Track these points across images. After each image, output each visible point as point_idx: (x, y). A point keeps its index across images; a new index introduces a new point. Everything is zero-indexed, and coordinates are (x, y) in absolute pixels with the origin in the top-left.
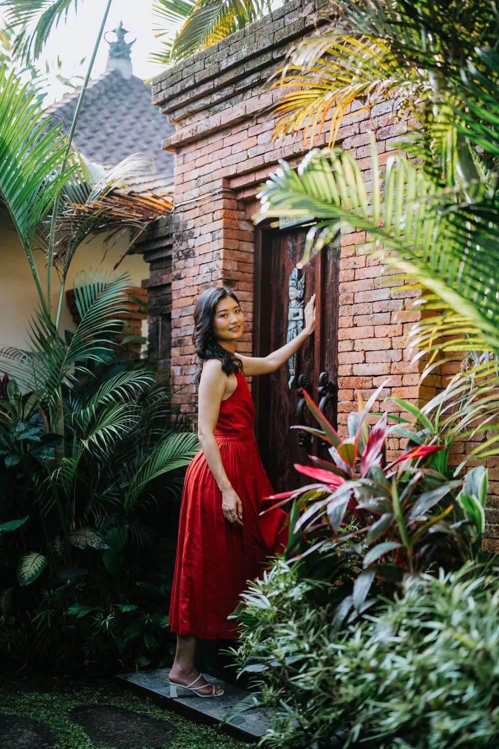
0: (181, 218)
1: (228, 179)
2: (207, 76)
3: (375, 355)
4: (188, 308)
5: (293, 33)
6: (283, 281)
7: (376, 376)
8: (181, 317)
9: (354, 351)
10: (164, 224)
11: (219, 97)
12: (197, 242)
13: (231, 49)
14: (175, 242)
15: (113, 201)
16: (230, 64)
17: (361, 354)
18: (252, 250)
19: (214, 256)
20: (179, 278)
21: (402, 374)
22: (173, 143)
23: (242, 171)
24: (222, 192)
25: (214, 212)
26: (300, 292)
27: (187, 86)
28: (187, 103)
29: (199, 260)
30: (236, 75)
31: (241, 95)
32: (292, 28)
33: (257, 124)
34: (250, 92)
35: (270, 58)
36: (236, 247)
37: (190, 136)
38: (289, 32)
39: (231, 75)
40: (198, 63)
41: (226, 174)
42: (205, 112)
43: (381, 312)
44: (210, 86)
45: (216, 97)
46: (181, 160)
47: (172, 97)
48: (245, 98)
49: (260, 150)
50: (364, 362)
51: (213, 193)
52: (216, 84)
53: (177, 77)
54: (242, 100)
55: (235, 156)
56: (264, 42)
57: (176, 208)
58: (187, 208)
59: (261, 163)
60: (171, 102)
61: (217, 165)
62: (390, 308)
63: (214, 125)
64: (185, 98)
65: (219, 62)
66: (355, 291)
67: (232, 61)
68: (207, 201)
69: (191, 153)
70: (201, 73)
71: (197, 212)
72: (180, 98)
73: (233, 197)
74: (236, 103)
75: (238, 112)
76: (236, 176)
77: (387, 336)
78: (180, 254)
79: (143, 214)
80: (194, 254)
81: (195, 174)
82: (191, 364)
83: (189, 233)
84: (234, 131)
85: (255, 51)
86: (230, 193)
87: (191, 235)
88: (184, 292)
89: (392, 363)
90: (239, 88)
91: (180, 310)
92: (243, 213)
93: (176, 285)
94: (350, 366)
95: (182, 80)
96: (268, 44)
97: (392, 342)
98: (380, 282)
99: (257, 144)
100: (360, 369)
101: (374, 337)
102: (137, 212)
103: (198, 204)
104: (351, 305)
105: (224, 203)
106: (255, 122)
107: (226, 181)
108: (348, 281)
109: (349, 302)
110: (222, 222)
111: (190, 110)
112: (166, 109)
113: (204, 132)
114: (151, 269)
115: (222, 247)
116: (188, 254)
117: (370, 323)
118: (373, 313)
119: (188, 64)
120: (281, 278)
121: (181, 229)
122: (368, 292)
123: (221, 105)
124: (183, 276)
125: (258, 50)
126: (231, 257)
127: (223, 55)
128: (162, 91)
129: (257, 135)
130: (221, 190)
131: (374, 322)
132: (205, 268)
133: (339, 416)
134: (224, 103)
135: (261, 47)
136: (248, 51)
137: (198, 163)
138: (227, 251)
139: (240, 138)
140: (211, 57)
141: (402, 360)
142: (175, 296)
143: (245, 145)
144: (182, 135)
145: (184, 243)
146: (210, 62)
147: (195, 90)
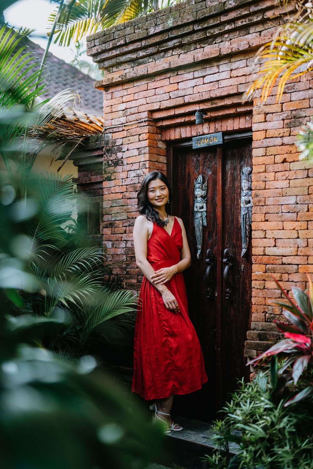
0: (111, 137)
1: (151, 112)
2: (137, 38)
3: (283, 242)
4: (117, 201)
5: (214, 12)
6: (189, 183)
7: (285, 256)
8: (111, 207)
9: (265, 238)
10: (94, 141)
11: (144, 54)
12: (125, 155)
13: (158, 20)
14: (105, 154)
15: (60, 124)
16: (156, 31)
17: (272, 241)
18: (165, 162)
19: (141, 165)
20: (109, 179)
21: (308, 256)
22: (104, 84)
23: (165, 107)
24: (147, 121)
25: (140, 135)
26: (204, 192)
27: (118, 44)
28: (117, 56)
29: (127, 168)
30: (161, 39)
31: (163, 54)
32: (213, 9)
33: (177, 75)
34: (171, 51)
35: (192, 29)
36: (156, 160)
37: (120, 79)
38: (210, 12)
39: (157, 39)
40: (129, 28)
41: (151, 109)
42: (130, 63)
43: (289, 212)
44: (138, 45)
45: (141, 54)
46: (109, 96)
47: (103, 52)
48: (166, 56)
49: (181, 93)
50: (275, 246)
51: (139, 121)
52: (143, 44)
53: (109, 37)
54: (163, 57)
55: (159, 96)
56: (188, 17)
57: (106, 130)
58: (115, 130)
59: (182, 102)
60: (103, 55)
61: (143, 101)
62: (296, 210)
63: (142, 74)
64: (115, 53)
65: (147, 29)
66: (266, 196)
67: (159, 29)
68: (134, 127)
69: (118, 92)
70: (131, 36)
71: (125, 134)
72: (110, 53)
73: (154, 125)
74: (158, 59)
75: (163, 66)
76: (159, 110)
77: (294, 229)
78: (110, 162)
79: (80, 133)
80: (123, 163)
81: (123, 106)
82: (121, 240)
83: (118, 148)
84: (157, 78)
85: (179, 23)
86: (152, 122)
87: (120, 150)
88: (115, 190)
89: (298, 247)
90: (162, 49)
91: (111, 202)
92: (160, 136)
93: (106, 184)
94: (263, 248)
95: (114, 39)
96: (191, 19)
97: (298, 233)
98: (287, 192)
99: (178, 89)
100: (271, 251)
101: (283, 229)
102: (75, 132)
103: (126, 128)
104: (263, 206)
105: (149, 128)
106: (176, 73)
107: (150, 113)
108: (259, 190)
109: (261, 204)
110: (147, 141)
111: (118, 61)
112: (98, 59)
113: (132, 78)
114: (79, 171)
115: (148, 159)
116: (117, 163)
117: (279, 219)
118: (282, 212)
119: (119, 28)
120: (186, 182)
121: (110, 145)
122: (278, 198)
123: (145, 59)
124: (113, 178)
125: (183, 23)
126: (153, 166)
127: (151, 24)
128: (95, 46)
129: (178, 83)
130: (146, 119)
131: (283, 219)
132: (132, 174)
133: (253, 282)
134: (147, 58)
135: (185, 21)
136: (173, 23)
137: (124, 99)
138: (151, 162)
139: (163, 83)
140: (140, 25)
141: (307, 246)
142: (106, 192)
143: (167, 89)
144: (112, 78)
145: (114, 155)
146: (139, 29)
147: (124, 48)
